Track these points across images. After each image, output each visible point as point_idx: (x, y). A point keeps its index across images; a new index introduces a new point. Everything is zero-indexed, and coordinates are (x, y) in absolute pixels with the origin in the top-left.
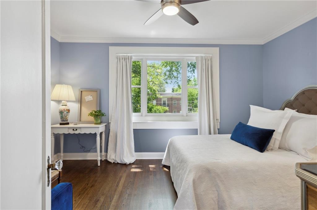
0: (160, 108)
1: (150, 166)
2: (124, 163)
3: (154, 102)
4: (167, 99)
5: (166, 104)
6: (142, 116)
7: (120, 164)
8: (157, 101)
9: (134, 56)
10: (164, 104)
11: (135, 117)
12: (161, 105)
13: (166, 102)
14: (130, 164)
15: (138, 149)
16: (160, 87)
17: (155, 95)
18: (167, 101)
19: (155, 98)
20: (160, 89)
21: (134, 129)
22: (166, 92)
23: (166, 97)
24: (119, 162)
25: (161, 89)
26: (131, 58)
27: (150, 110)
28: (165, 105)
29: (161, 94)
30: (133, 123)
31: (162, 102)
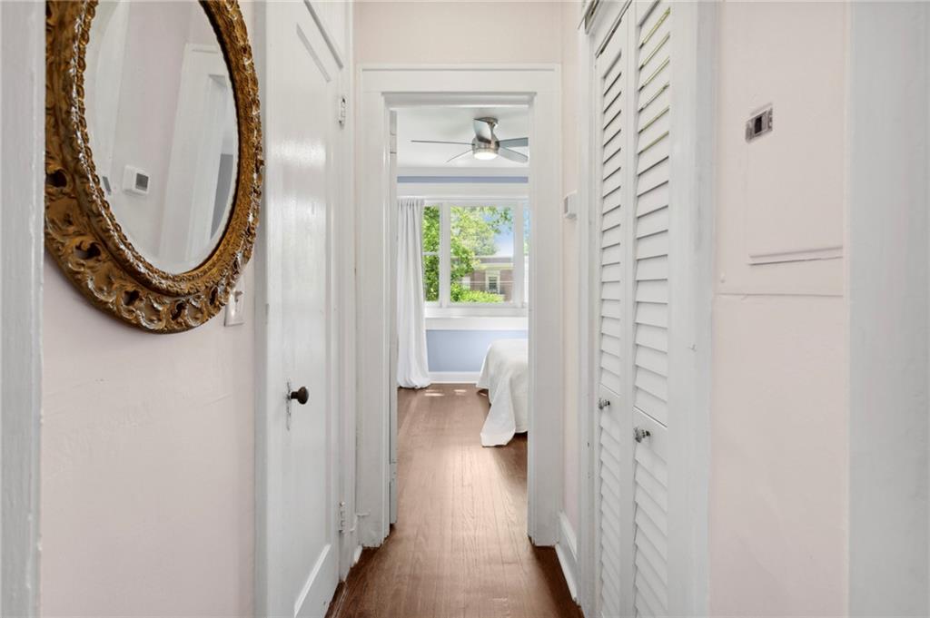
0: (480, 297)
1: (457, 391)
2: (411, 386)
3: (464, 282)
4: (499, 272)
5: (498, 286)
6: (441, 306)
7: (405, 388)
8: (472, 279)
9: (428, 199)
10: (493, 286)
11: (429, 309)
12: (482, 289)
13: (498, 282)
14: (421, 389)
15: (434, 365)
16: (483, 241)
17: (468, 265)
18: (501, 279)
19: (467, 272)
20: (482, 244)
21: (427, 331)
22: (498, 255)
23: (498, 269)
24: (403, 386)
25: (485, 245)
26: (422, 203)
27: (456, 297)
28: (494, 291)
29: (484, 261)
30: (427, 319)
31: (487, 282)
